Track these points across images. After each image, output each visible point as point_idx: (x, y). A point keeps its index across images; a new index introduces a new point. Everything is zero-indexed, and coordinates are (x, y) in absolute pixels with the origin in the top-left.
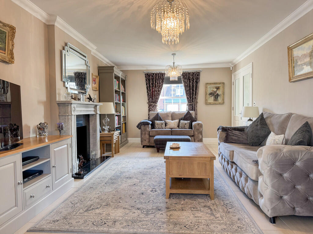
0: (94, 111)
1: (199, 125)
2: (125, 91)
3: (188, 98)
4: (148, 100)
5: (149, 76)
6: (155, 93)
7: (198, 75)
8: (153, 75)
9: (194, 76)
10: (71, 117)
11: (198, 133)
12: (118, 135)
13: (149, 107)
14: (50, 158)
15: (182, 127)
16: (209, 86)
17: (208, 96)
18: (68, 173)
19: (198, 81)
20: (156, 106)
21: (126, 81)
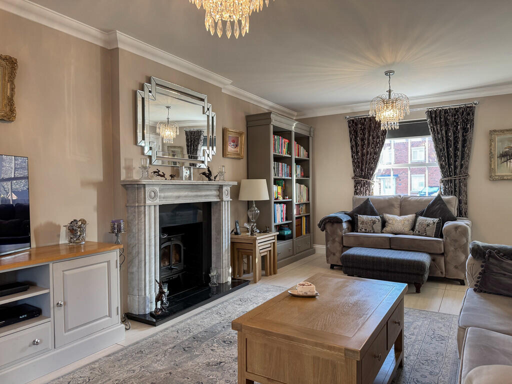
0: (219, 196)
1: (459, 230)
2: (308, 157)
3: (442, 167)
4: (354, 172)
5: (356, 125)
6: (367, 158)
7: (469, 114)
8: (365, 121)
9: (458, 117)
10: (145, 209)
11: (456, 249)
12: (274, 241)
13: (355, 187)
14: (49, 288)
15: (419, 232)
16: (499, 137)
17: (496, 160)
18: (110, 316)
19: (468, 126)
20: (369, 184)
21: (310, 139)
